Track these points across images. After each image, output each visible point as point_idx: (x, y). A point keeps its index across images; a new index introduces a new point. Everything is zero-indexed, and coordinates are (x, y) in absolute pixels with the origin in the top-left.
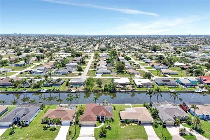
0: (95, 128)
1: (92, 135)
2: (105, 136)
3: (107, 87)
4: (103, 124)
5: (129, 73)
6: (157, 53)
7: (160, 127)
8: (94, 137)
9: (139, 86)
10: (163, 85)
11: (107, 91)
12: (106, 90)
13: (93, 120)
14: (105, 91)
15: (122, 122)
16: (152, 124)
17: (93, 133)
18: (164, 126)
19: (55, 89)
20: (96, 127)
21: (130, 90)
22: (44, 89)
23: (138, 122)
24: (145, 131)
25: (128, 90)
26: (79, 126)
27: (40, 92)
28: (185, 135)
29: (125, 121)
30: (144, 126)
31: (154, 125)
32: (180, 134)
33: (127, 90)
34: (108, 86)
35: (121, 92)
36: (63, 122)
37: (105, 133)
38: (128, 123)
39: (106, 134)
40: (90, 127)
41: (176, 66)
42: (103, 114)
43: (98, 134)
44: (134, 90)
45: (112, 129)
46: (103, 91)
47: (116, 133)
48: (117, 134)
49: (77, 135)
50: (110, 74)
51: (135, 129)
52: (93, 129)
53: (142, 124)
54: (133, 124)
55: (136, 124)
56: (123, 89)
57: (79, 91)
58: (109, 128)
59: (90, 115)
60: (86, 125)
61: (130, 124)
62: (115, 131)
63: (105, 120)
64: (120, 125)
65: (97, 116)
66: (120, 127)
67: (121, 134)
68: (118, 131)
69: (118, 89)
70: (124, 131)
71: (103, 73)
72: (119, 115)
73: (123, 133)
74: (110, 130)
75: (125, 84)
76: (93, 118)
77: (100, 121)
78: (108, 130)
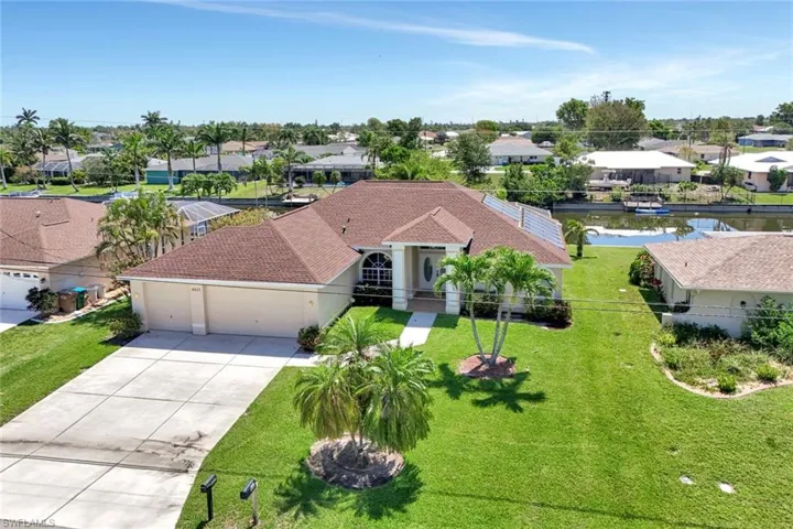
0: (285, 368)
1: (191, 443)
13: (288, 269)
17: (220, 423)
25: (682, 199)
40: (242, 352)
42: (428, 227)
45: (538, 397)
47: (616, 461)
56: (641, 195)
58: (499, 383)
62: (583, 424)
63: (453, 303)
64: (673, 367)
65: (361, 252)
66: (683, 385)
67: (726, 488)
68: (646, 430)
69: (601, 197)
70: (770, 442)
71: (510, 159)
72: (636, 288)
73: (770, 474)
74: (500, 408)
75: (656, 174)
76: (288, 248)
77: (395, 306)
78: (477, 403)
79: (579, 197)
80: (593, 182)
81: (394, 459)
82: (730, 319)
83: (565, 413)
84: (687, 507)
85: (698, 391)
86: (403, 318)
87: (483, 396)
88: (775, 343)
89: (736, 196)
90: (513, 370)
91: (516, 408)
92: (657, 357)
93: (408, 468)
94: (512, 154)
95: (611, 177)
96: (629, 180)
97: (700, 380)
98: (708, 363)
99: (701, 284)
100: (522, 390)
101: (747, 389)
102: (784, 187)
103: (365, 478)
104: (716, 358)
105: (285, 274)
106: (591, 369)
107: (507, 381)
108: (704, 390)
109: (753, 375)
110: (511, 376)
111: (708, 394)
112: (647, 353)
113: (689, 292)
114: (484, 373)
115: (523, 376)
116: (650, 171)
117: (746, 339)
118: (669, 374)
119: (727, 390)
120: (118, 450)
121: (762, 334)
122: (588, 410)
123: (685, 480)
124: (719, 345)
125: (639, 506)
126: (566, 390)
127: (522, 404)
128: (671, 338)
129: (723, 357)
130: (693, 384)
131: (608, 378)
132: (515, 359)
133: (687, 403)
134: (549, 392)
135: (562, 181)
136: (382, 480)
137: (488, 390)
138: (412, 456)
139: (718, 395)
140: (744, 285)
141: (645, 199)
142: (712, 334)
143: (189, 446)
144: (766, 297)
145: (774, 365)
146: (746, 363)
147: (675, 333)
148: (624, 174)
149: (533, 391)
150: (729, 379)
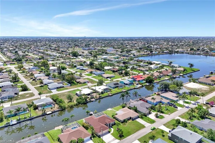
1: (114, 139)
4: (112, 129)
5: (80, 83)
6: (79, 58)
7: (144, 117)
8: (117, 140)
9: (102, 93)
10: (115, 87)
11: (80, 104)
13: (107, 128)
16: (139, 117)
18: (146, 116)
19: (26, 116)
20: (111, 133)
21: (98, 98)
23: (131, 119)
26: (98, 137)
27: (10, 125)
28: (158, 117)
29: (123, 121)
30: (136, 120)
31: (140, 117)
32: (156, 117)
33: (96, 99)
35: (93, 101)
36: (85, 139)
41: (107, 70)
44: (100, 96)
46: (77, 105)
50: (63, 87)
53: (134, 119)
55: (131, 121)
56: (92, 98)
57: (54, 111)
59: (102, 126)
61: (128, 122)
62: (124, 129)
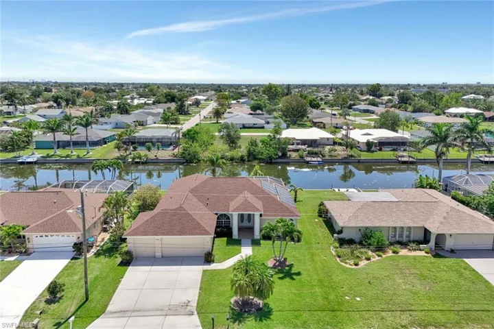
0: (204, 271)
1: (187, 304)
2: (263, 313)
3: (256, 146)
4: (246, 251)
5: (322, 125)
8: (195, 319)
9: (369, 147)
11: (257, 161)
12: (255, 158)
13: (197, 229)
14: (249, 161)
15: (342, 242)
17: (193, 296)
19: (74, 153)
20: (213, 266)
21: (340, 157)
22: (33, 154)
23: (426, 240)
24: (486, 281)
25: (331, 156)
26: (119, 260)
27: (15, 162)
29: (357, 237)
33: (327, 157)
34: (260, 145)
35: (308, 163)
36: (36, 240)
37: (261, 293)
38: (380, 249)
39: (272, 301)
40: (182, 265)
41: (455, 115)
42: (246, 204)
43: (222, 299)
44: (352, 156)
45: (299, 274)
46: (242, 160)
47: (327, 294)
48: (332, 297)
49: (90, 307)
50: (263, 128)
51: (426, 273)
52: (194, 273)
53: (452, 251)
54: (403, 252)
55: (423, 253)
56: (312, 154)
57: (157, 159)
58: (284, 269)
59: (180, 208)
60: (158, 254)
61: (390, 253)
62: (315, 283)
63: (257, 235)
64: (339, 257)
65: (217, 214)
66: (343, 264)
67: (358, 299)
68: (334, 282)
69: (294, 155)
70: (369, 282)
71: (243, 125)
72: (321, 219)
73: (370, 293)
74: (288, 279)
75: (318, 142)
76: (194, 219)
77: (234, 237)
78: (280, 278)
79: (284, 155)
80: (291, 147)
81: (260, 302)
82: (356, 236)
83: (309, 279)
84: (348, 306)
85: (348, 266)
86: (238, 242)
87: (281, 275)
88: (370, 244)
89: (353, 154)
90: (287, 263)
91: (293, 279)
92: (334, 253)
93: (265, 305)
94: (244, 122)
95: (298, 144)
96: (306, 146)
97: (348, 261)
98: (350, 254)
99: (347, 224)
100: (293, 272)
101: (363, 263)
102: (373, 149)
103: (253, 309)
104: (352, 252)
105: (197, 231)
106: (313, 261)
107: (287, 268)
108: (349, 265)
109: (364, 258)
110: (288, 266)
111: (350, 267)
112: (330, 252)
113: (342, 228)
114: (278, 266)
115: (291, 266)
116: (315, 141)
117: (361, 243)
118: (338, 259)
119: (356, 265)
120: (162, 310)
121: (366, 242)
122: (316, 277)
123: (347, 298)
124: (354, 246)
125: (336, 307)
126: (307, 270)
127: (294, 277)
128: (337, 245)
129: (355, 252)
130: (346, 263)
131: (319, 264)
132: (292, 264)
133: (345, 270)
134: (302, 272)
135: (276, 148)
136: (259, 309)
137: (282, 273)
138: (266, 301)
139: (354, 267)
140: (360, 225)
141: (314, 156)
142: (350, 242)
143: (187, 306)
144: (367, 228)
145: (370, 253)
146: (361, 253)
147: (339, 243)
148: (304, 142)
149: (296, 272)
150: (357, 261)
